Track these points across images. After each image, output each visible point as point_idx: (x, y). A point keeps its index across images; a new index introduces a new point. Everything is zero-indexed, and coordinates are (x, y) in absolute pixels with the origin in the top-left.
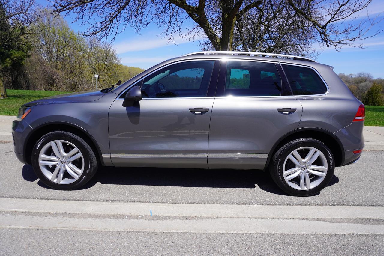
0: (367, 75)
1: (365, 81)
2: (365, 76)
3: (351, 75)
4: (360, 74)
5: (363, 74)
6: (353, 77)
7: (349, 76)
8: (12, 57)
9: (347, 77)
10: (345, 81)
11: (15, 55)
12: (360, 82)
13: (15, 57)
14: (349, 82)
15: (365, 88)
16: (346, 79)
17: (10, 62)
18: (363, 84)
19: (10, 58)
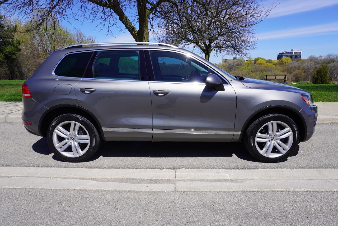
0: (335, 56)
1: (334, 62)
2: (333, 57)
3: (321, 56)
4: (329, 55)
5: (332, 55)
6: (323, 58)
7: (319, 58)
8: (4, 52)
9: (317, 59)
10: (315, 62)
11: (7, 50)
12: (329, 63)
13: (7, 52)
14: (319, 64)
15: (333, 68)
16: (316, 61)
17: (3, 56)
18: (331, 64)
19: (3, 52)
